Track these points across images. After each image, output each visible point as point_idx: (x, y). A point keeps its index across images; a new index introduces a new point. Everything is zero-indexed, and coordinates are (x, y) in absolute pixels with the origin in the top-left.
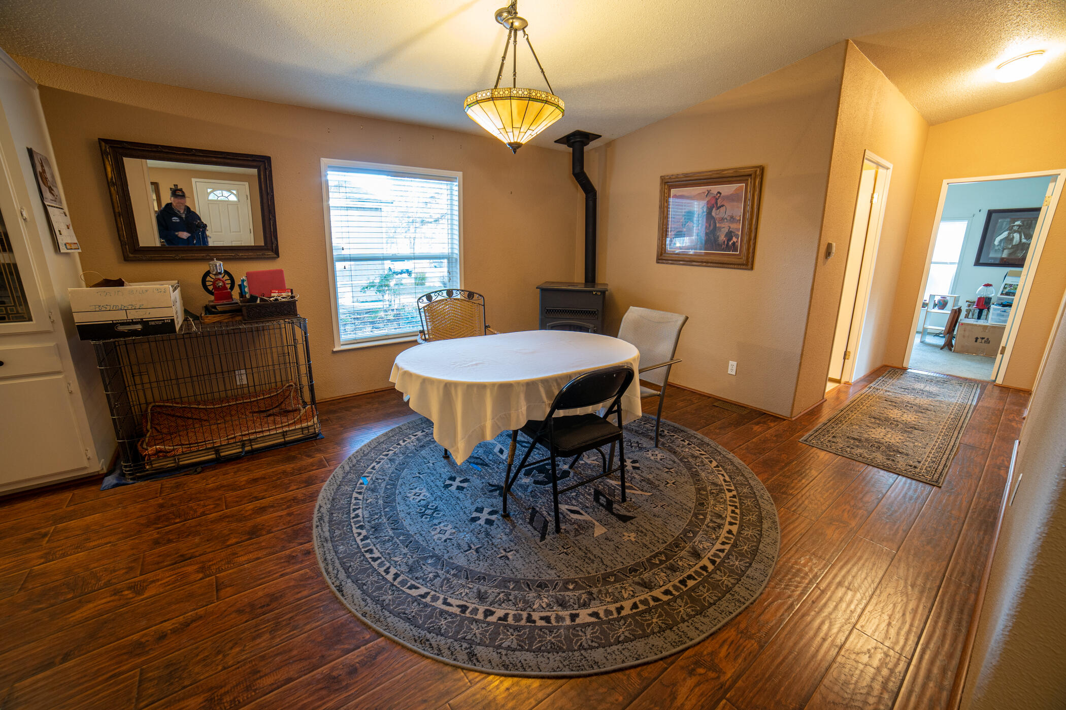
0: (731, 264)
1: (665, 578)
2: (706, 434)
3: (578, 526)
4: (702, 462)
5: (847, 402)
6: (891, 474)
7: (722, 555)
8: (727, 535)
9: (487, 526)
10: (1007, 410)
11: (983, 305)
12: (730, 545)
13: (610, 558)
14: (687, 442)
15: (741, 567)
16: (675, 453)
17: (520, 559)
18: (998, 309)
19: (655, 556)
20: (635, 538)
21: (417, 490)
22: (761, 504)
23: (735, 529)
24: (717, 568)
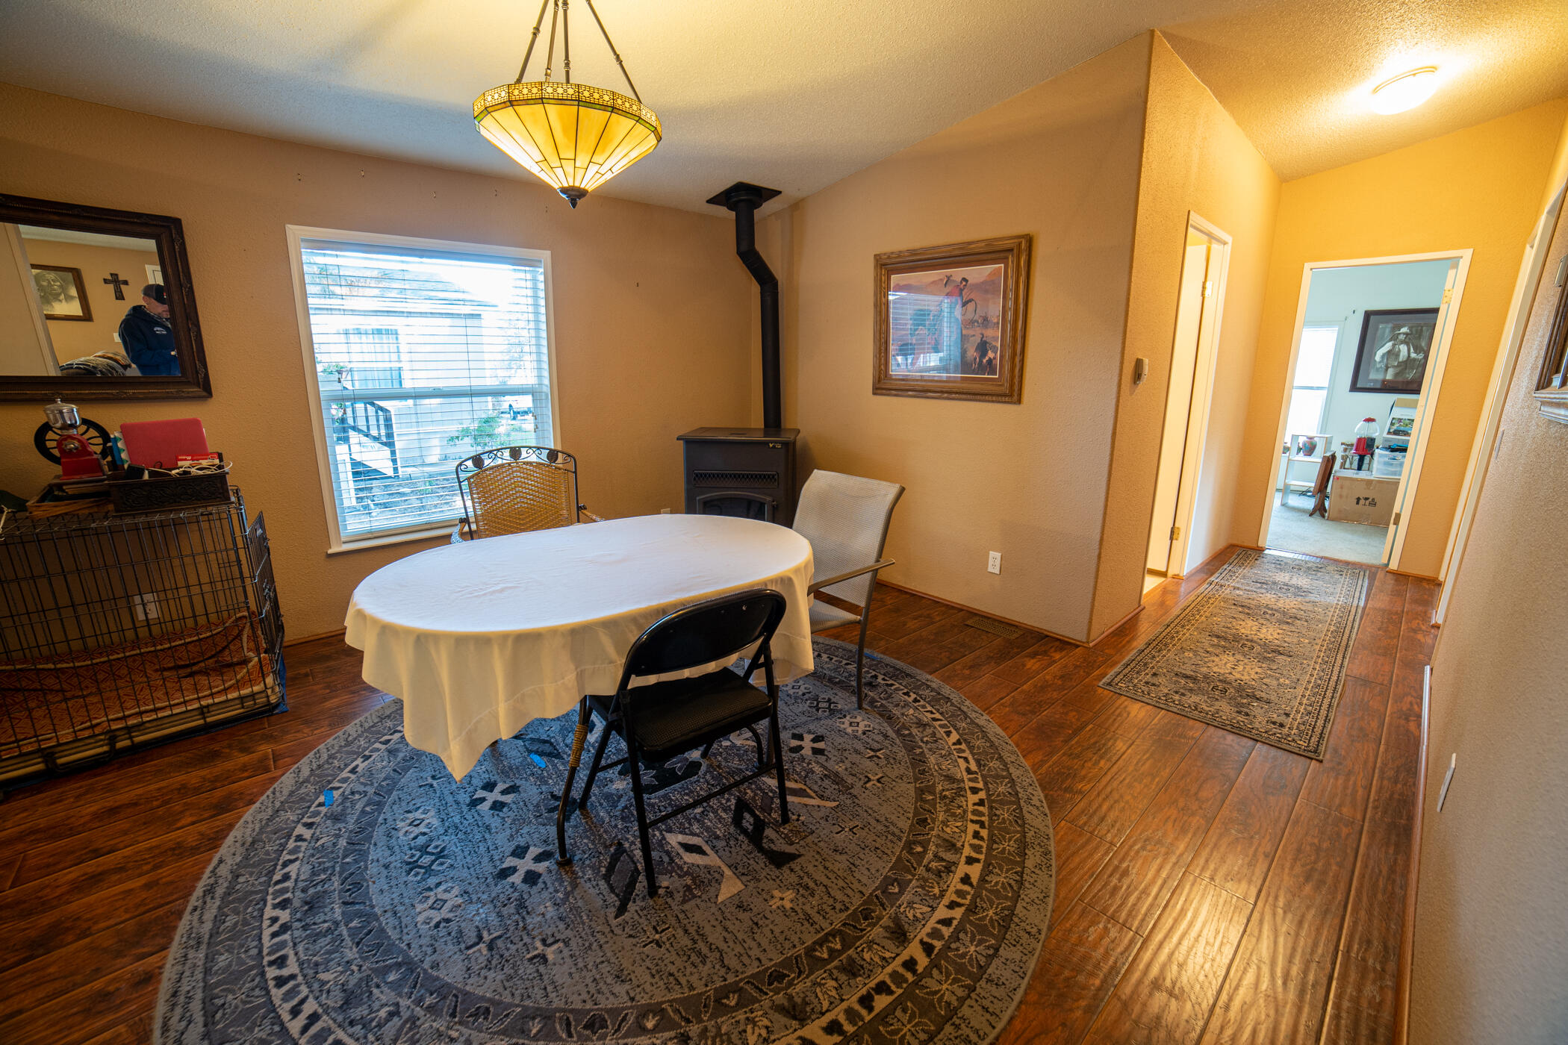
0: (986, 395)
1: (834, 993)
2: (947, 680)
3: (694, 879)
4: (934, 734)
5: (1176, 611)
6: (1245, 740)
7: (946, 932)
8: (961, 887)
9: (525, 887)
10: (1407, 612)
11: (1365, 448)
12: (963, 909)
13: (739, 949)
14: (913, 696)
15: (979, 956)
16: (889, 718)
17: (568, 960)
18: (1386, 456)
19: (821, 943)
20: (792, 901)
21: (418, 815)
22: (1027, 816)
23: (975, 871)
24: (934, 964)
